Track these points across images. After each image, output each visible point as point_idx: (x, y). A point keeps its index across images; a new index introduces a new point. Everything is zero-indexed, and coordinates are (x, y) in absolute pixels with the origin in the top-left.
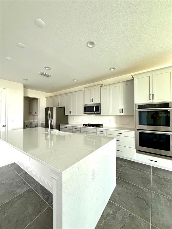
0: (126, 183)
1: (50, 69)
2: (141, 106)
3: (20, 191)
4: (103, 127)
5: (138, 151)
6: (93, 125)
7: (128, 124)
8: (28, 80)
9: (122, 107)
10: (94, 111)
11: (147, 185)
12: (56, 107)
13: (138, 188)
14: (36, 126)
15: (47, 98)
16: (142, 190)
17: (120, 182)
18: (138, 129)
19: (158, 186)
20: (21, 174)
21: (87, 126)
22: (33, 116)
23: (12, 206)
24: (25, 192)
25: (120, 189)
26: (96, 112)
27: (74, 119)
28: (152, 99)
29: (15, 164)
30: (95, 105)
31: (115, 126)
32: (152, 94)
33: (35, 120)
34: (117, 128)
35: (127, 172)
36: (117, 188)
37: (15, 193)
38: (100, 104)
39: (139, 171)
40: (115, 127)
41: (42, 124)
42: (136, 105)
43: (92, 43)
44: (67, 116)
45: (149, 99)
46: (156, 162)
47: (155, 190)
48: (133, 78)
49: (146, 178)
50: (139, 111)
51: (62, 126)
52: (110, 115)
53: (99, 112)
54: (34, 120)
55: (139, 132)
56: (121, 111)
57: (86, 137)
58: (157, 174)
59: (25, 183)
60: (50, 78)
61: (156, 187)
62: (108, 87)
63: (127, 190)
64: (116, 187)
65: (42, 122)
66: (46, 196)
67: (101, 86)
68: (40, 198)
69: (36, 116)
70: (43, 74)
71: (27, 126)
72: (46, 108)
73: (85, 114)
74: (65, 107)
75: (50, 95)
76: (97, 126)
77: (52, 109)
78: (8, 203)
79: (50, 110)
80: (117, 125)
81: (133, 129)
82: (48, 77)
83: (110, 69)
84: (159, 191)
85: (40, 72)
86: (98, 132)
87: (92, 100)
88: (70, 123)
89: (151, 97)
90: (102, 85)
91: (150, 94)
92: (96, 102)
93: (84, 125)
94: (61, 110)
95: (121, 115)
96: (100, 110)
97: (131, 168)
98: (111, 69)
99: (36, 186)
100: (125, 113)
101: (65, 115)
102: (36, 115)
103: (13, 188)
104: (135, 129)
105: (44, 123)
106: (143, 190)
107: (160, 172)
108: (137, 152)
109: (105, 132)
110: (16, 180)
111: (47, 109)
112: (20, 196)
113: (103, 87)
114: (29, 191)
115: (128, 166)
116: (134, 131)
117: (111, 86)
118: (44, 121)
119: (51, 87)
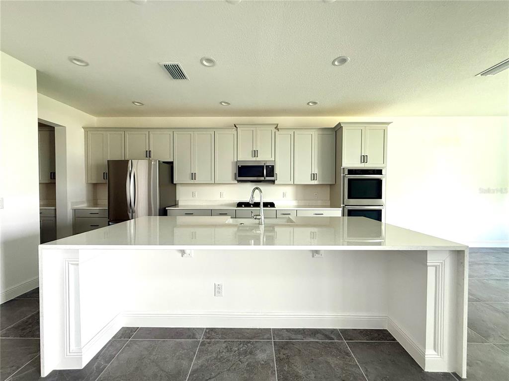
2: (351, 172)
8: (87, 65)
9: (316, 171)
10: (263, 176)
15: (87, 129)
18: (346, 205)
26: (266, 179)
28: (365, 162)
30: (264, 164)
32: (365, 156)
34: (299, 206)
42: (344, 168)
45: (362, 162)
50: (348, 179)
53: (274, 178)
56: (314, 177)
62: (291, 132)
65: (77, 203)
67: (275, 128)
73: (237, 182)
74: (172, 163)
80: (298, 202)
86: (279, 216)
87: (255, 153)
89: (364, 159)
91: (362, 155)
92: (264, 157)
95: (313, 184)
98: (310, 104)
100: (319, 181)
101: (174, 182)
104: (342, 205)
113: (281, 132)
116: (340, 209)
117: (297, 132)
118: (82, 203)
119: (133, 103)
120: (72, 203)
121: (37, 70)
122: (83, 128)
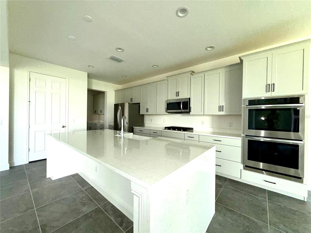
0: (230, 210)
1: (123, 51)
2: (252, 102)
3: (86, 210)
4: (192, 132)
5: (246, 166)
6: (179, 129)
7: (230, 128)
8: (93, 67)
9: (223, 103)
10: (180, 109)
11: (261, 216)
12: (129, 103)
13: (248, 218)
14: (102, 128)
15: (117, 91)
16: (254, 222)
17: (219, 208)
18: (246, 135)
19: (279, 219)
20: (85, 188)
21: (170, 129)
22: (98, 115)
23: (77, 228)
24: (92, 211)
25: (220, 218)
26: (183, 111)
27: (152, 120)
28: (271, 91)
29: (77, 174)
30: (182, 100)
31: (211, 130)
32: (272, 84)
33: (101, 120)
34: (214, 133)
35: (230, 196)
36: (217, 216)
37: (80, 211)
38: (190, 99)
39: (248, 195)
40: (211, 132)
41: (110, 125)
42: (244, 100)
43: (184, 11)
44: (143, 115)
45: (267, 91)
46: (275, 183)
47: (274, 225)
48: (242, 61)
49: (260, 207)
50: (249, 109)
51: (136, 128)
52: (204, 115)
53: (188, 110)
54: (99, 120)
55: (248, 140)
56: (221, 108)
57: (168, 144)
58: (277, 202)
59: (91, 200)
60: (122, 63)
61: (277, 220)
62: (202, 75)
63: (232, 221)
64: (215, 216)
65: (110, 122)
66: (119, 219)
67: (191, 74)
68: (112, 221)
69: (102, 116)
70: (113, 59)
71: (90, 127)
72: (115, 104)
73: (167, 113)
74: (139, 103)
75: (120, 87)
76: (185, 129)
77: (123, 105)
78: (72, 223)
79: (120, 107)
80: (213, 130)
81: (239, 136)
82: (120, 62)
83: (206, 49)
84: (281, 226)
85: (109, 56)
86: (186, 138)
87: (178, 94)
88: (146, 125)
89: (270, 87)
90: (193, 72)
91: (268, 84)
92: (183, 96)
93: (166, 128)
94: (135, 107)
95: (221, 114)
96: (190, 108)
97: (236, 191)
98: (209, 49)
99: (105, 205)
100: (226, 112)
101: (140, 114)
102: (101, 113)
103: (77, 206)
104: (242, 135)
105: (113, 124)
106: (257, 223)
107: (281, 200)
108: (244, 169)
109: (196, 138)
110: (81, 195)
111: (116, 106)
112: (86, 217)
113: (195, 76)
114: (98, 211)
115: (230, 187)
116: (241, 138)
117: (206, 73)
118: (112, 122)
119: (122, 76)
120: (109, 123)
121: (88, 73)
122: (114, 91)
